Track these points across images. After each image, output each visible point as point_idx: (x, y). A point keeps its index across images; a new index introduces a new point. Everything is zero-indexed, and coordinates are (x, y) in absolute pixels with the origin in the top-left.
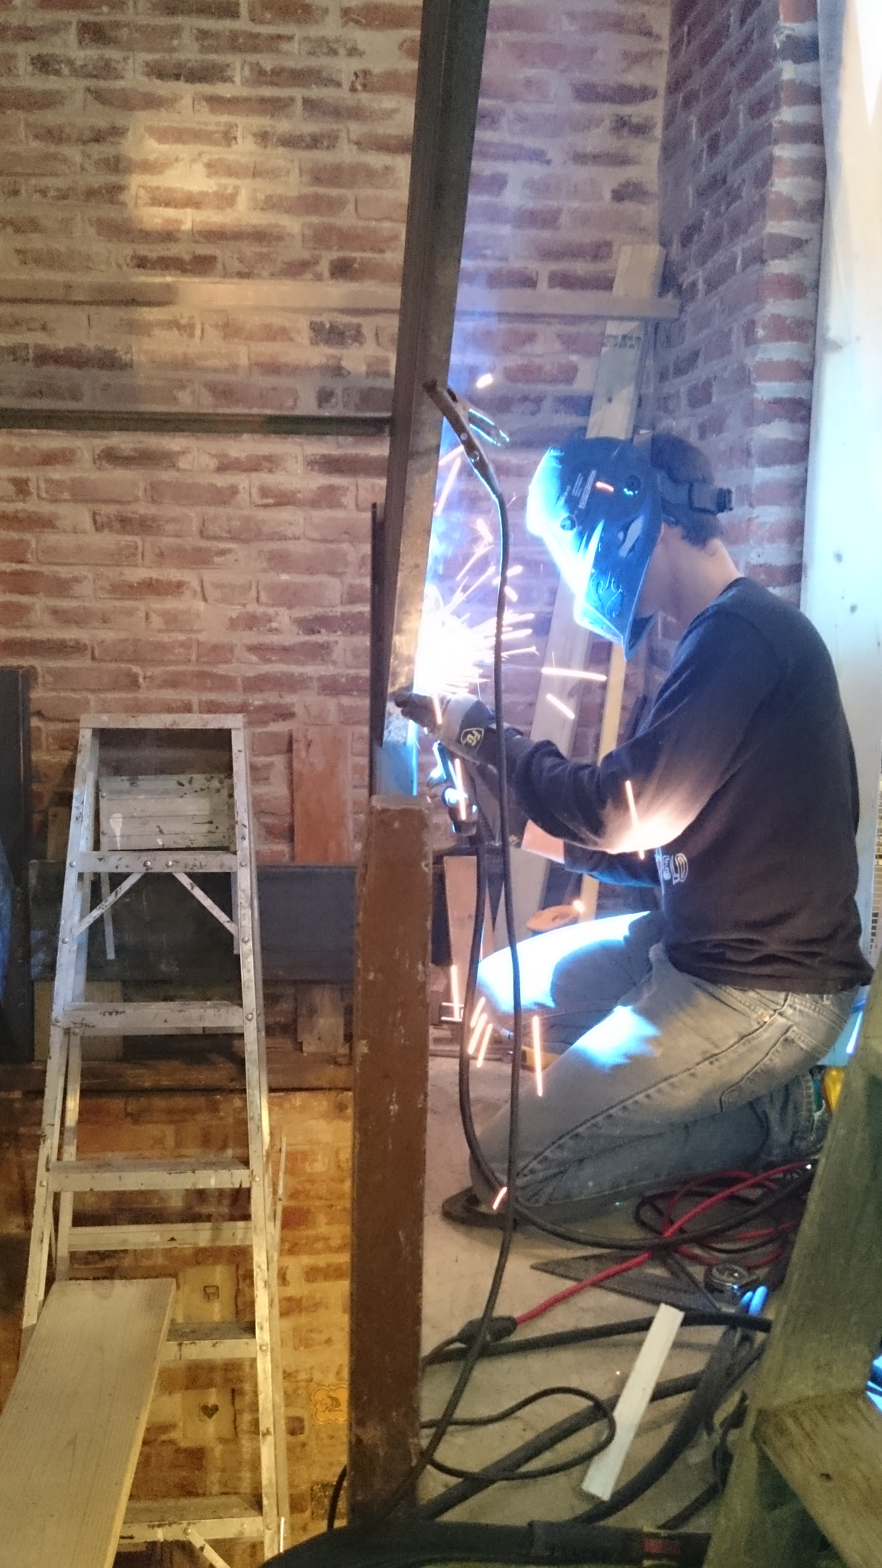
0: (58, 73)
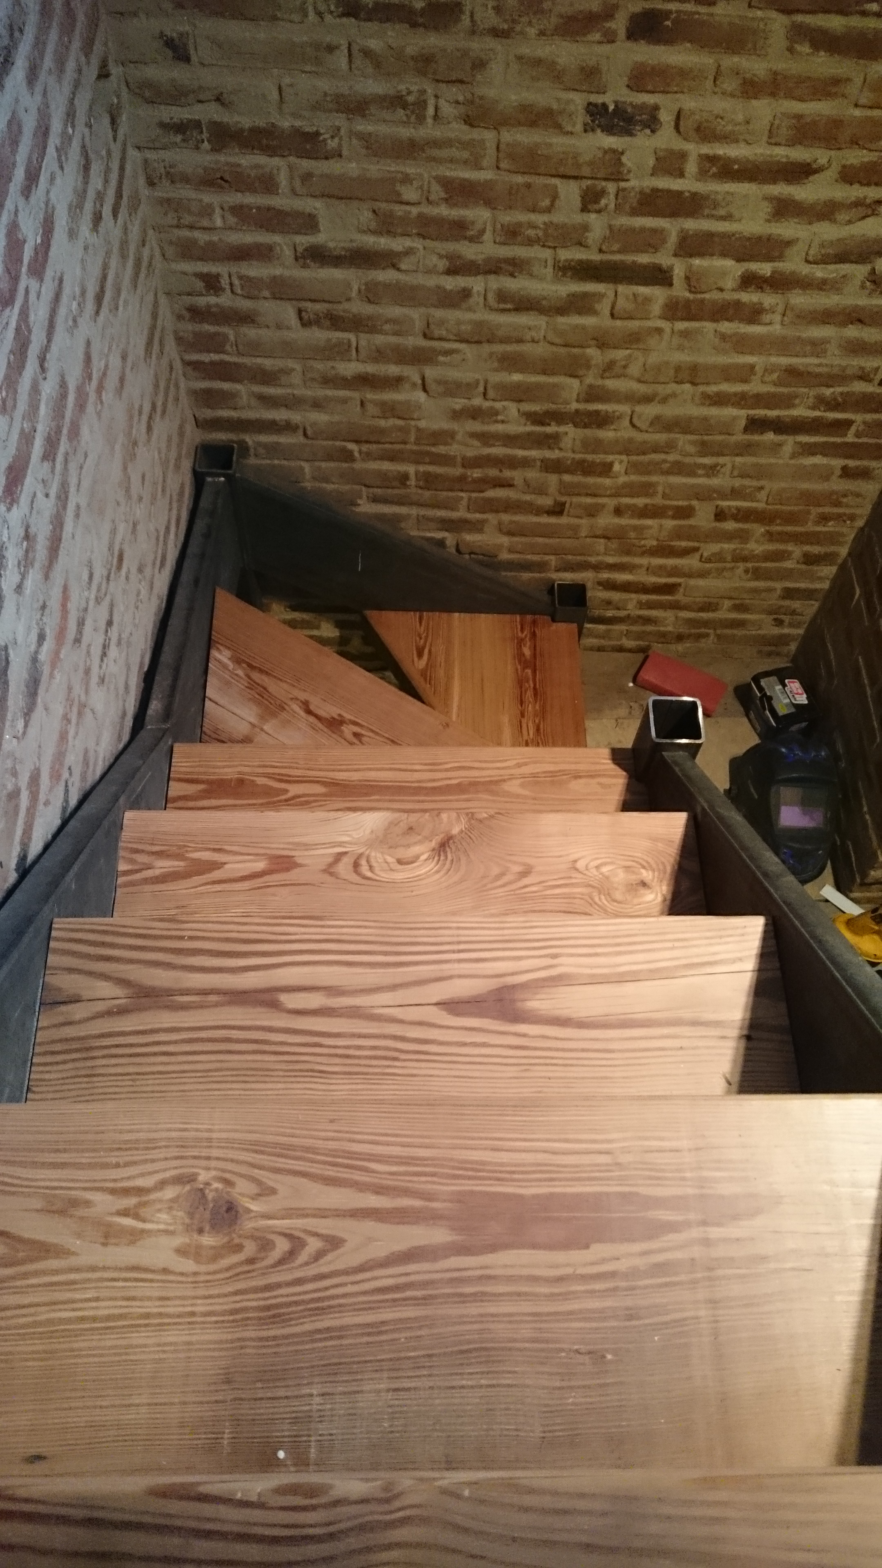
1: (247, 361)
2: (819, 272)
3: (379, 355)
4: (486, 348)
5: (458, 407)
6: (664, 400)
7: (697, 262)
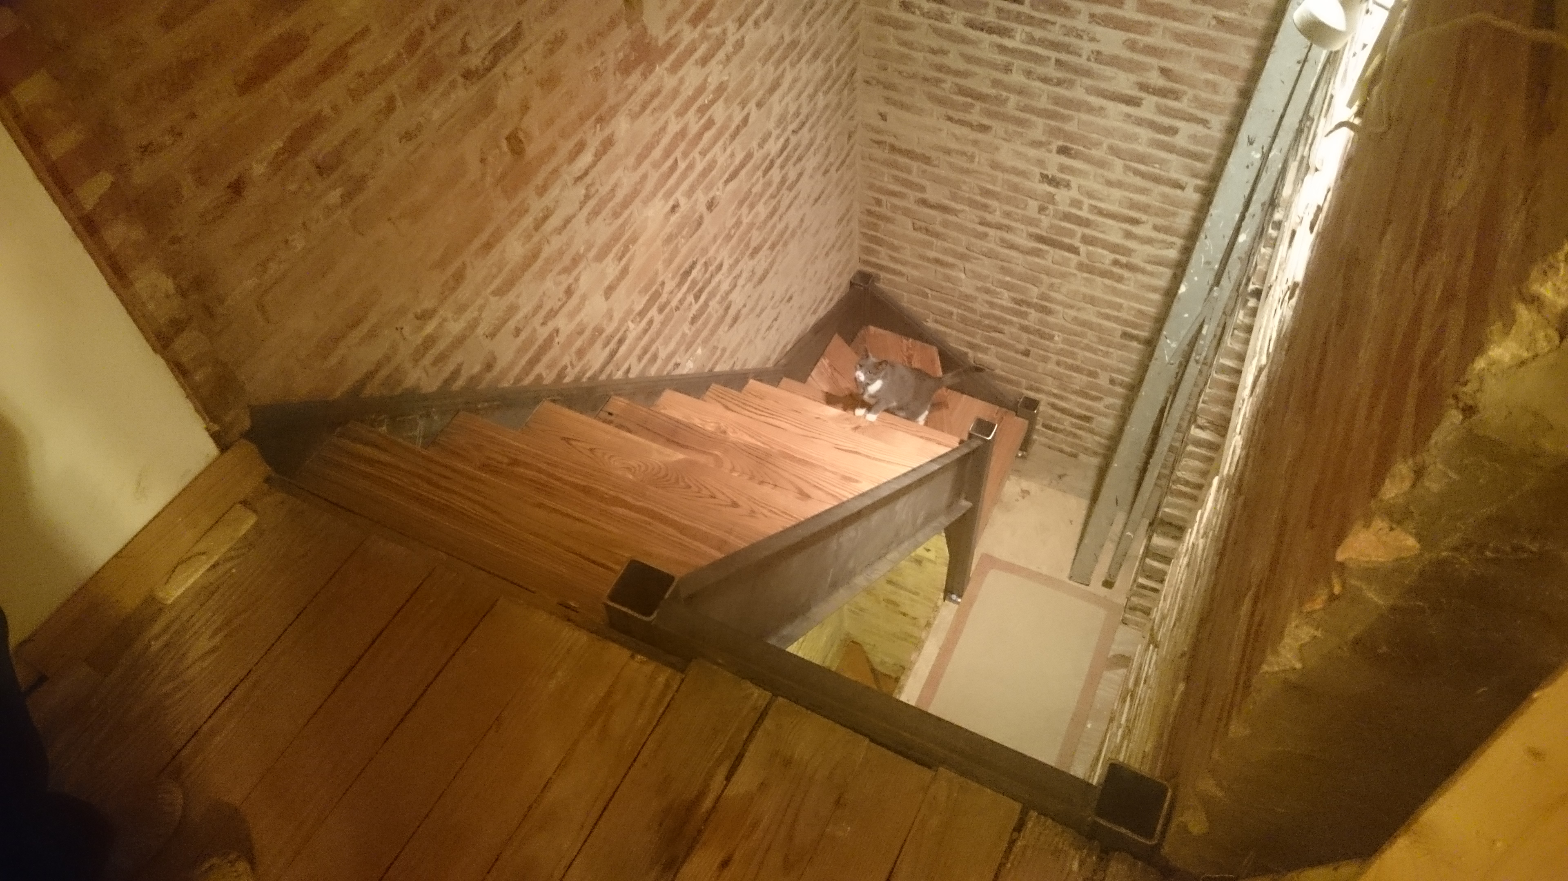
0: (913, 13)
1: (886, 238)
2: (1149, 267)
3: (945, 251)
4: (995, 261)
5: (979, 286)
6: (1079, 309)
7: (1091, 248)
